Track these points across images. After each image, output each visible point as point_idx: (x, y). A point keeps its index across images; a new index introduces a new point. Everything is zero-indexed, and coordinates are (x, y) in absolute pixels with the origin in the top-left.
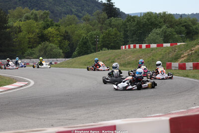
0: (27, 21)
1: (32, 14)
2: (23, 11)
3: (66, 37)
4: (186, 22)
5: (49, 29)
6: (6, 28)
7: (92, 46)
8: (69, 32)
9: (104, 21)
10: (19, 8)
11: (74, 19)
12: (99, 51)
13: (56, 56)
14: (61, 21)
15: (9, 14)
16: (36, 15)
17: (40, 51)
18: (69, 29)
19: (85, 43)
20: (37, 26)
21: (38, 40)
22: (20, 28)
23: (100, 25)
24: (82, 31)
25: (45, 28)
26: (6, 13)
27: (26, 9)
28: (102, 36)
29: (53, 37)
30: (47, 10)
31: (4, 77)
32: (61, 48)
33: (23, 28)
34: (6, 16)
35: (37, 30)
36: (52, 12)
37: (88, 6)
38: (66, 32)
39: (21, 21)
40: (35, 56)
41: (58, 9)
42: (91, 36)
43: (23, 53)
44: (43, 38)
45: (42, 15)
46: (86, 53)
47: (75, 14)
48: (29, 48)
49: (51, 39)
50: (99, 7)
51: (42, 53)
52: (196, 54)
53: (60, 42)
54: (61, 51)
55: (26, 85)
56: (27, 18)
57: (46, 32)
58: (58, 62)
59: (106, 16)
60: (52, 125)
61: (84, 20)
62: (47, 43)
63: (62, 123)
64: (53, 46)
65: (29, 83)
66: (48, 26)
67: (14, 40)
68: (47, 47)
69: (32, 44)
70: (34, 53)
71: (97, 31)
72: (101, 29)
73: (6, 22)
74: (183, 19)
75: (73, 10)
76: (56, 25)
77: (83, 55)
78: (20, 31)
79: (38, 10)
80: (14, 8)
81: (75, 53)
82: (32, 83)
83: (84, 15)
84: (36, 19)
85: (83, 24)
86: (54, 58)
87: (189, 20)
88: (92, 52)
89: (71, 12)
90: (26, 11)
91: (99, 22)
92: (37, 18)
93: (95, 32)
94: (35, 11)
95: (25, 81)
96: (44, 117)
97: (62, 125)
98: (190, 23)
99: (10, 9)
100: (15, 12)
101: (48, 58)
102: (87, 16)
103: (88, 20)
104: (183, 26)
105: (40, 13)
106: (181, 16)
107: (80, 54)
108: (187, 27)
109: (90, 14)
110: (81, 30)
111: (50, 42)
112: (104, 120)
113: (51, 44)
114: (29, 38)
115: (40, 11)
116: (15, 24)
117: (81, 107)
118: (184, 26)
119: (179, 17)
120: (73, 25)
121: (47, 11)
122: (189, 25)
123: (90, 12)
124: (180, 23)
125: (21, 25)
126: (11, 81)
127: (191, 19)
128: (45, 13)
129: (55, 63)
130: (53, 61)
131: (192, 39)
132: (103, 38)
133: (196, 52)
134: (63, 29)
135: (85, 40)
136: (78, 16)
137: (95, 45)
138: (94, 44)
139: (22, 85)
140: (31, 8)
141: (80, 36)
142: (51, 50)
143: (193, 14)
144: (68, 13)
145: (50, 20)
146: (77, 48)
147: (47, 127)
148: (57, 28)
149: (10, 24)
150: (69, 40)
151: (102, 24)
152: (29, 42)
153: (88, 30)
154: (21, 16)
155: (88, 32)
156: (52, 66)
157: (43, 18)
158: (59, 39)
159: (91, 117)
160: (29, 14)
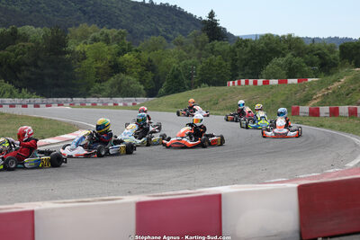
0: (95, 44)
1: (101, 34)
2: (90, 29)
3: (150, 66)
4: (319, 49)
5: (126, 55)
6: (65, 53)
7: (186, 82)
8: (154, 60)
9: (203, 46)
10: (84, 26)
11: (161, 42)
12: (196, 88)
13: (134, 94)
14: (142, 44)
15: (69, 35)
16: (107, 35)
17: (112, 86)
18: (152, 55)
19: (176, 77)
20: (108, 51)
21: (109, 71)
22: (84, 53)
23: (198, 51)
24: (173, 60)
25: (119, 54)
26: (66, 31)
27: (94, 26)
28: (200, 67)
29: (131, 67)
30: (123, 28)
31: (61, 122)
32: (142, 82)
33: (88, 54)
34: (66, 36)
35: (109, 57)
36: (130, 32)
37: (182, 23)
38: (150, 61)
39: (86, 43)
40: (104, 93)
41: (139, 27)
42: (185, 67)
43: (88, 89)
44: (116, 68)
45: (116, 36)
46: (178, 90)
47: (163, 35)
48: (96, 81)
49: (128, 69)
50: (197, 26)
51: (115, 90)
52: (335, 95)
53: (141, 74)
54: (142, 87)
56: (95, 40)
57: (121, 59)
58: (138, 103)
59: (207, 38)
60: (129, 192)
61: (176, 44)
62: (123, 75)
63: (143, 190)
64: (131, 80)
66: (124, 51)
67: (76, 70)
68: (122, 81)
69: (102, 77)
70: (103, 90)
71: (194, 60)
72: (199, 56)
73: (64, 44)
74: (316, 45)
75: (160, 29)
76: (137, 51)
77: (173, 93)
78: (85, 58)
79: (110, 28)
80: (77, 25)
81: (162, 90)
83: (175, 36)
84: (107, 41)
85: (173, 49)
86: (131, 97)
87: (325, 47)
88: (185, 90)
89: (158, 33)
90: (93, 30)
91: (197, 46)
92: (109, 39)
93: (190, 61)
94: (108, 31)
96: (118, 180)
97: (143, 192)
98: (326, 51)
99: (71, 26)
100: (78, 31)
101: (123, 97)
102: (180, 37)
103: (182, 44)
104: (315, 55)
105: (113, 32)
106: (313, 40)
107: (169, 92)
108: (321, 56)
110: (171, 57)
111: (127, 74)
113: (128, 77)
114: (97, 68)
115: (112, 30)
116: (78, 48)
118: (318, 54)
119: (310, 42)
120: (160, 51)
121: (123, 31)
122: (324, 53)
123: (185, 33)
124: (312, 51)
125: (86, 50)
126: (71, 128)
127: (328, 44)
128: (120, 33)
129: (134, 104)
130: (130, 101)
131: (328, 73)
132: (202, 69)
133: (334, 92)
134: (145, 56)
135: (176, 72)
136: (167, 38)
137: (190, 79)
138: (189, 77)
140: (101, 25)
141: (168, 66)
142: (128, 85)
143: (330, 38)
144: (153, 34)
145: (127, 42)
146: (165, 83)
147: (122, 195)
148: (137, 54)
149: (70, 47)
150: (153, 71)
151: (201, 50)
152: (97, 73)
153: (181, 59)
154: (86, 37)
155: (180, 61)
156: (129, 108)
157: (118, 39)
158: (139, 70)
159: (185, 182)
160: (97, 35)
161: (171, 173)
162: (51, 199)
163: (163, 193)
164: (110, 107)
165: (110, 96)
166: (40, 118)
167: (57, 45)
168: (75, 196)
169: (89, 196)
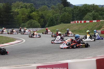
0: (22, 9)
1: (24, 5)
2: (20, 3)
3: (42, 17)
5: (33, 13)
6: (11, 12)
9: (62, 9)
10: (17, 2)
11: (46, 8)
12: (59, 24)
13: (36, 27)
14: (39, 8)
15: (12, 5)
16: (26, 6)
17: (28, 24)
18: (43, 13)
19: (52, 20)
20: (27, 11)
21: (27, 19)
22: (18, 12)
23: (60, 11)
24: (51, 14)
25: (31, 12)
27: (21, 2)
28: (60, 16)
29: (35, 17)
30: (32, 3)
31: (10, 37)
33: (19, 12)
35: (27, 14)
36: (35, 4)
37: (54, 1)
38: (42, 15)
39: (18, 8)
41: (38, 2)
42: (55, 17)
43: (20, 25)
44: (30, 17)
46: (53, 25)
47: (47, 5)
48: (22, 23)
49: (34, 18)
50: (59, 2)
51: (29, 25)
53: (39, 20)
54: (39, 24)
55: (21, 42)
56: (22, 7)
57: (31, 14)
58: (38, 30)
59: (63, 6)
60: (35, 63)
61: (51, 8)
62: (32, 20)
64: (35, 22)
65: (23, 41)
66: (33, 11)
67: (15, 18)
68: (32, 22)
69: (24, 21)
70: (25, 26)
71: (58, 14)
72: (60, 13)
73: (11, 9)
74: (103, 8)
75: (46, 3)
76: (37, 11)
77: (51, 26)
78: (18, 14)
79: (27, 3)
80: (15, 2)
81: (47, 25)
82: (24, 41)
83: (51, 5)
84: (26, 8)
85: (51, 10)
88: (55, 25)
90: (21, 4)
91: (59, 9)
92: (27, 7)
93: (57, 15)
94: (26, 4)
95: (20, 40)
96: (30, 59)
97: (40, 63)
99: (13, 2)
100: (15, 4)
101: (32, 28)
102: (53, 6)
103: (54, 8)
105: (28, 4)
107: (49, 26)
109: (54, 5)
110: (50, 13)
112: (62, 60)
113: (34, 21)
114: (23, 18)
115: (28, 3)
116: (16, 11)
117: (50, 53)
119: (101, 7)
120: (46, 11)
121: (32, 4)
123: (55, 4)
124: (102, 10)
125: (18, 11)
126: (13, 40)
128: (31, 5)
130: (35, 29)
132: (61, 17)
134: (40, 13)
136: (48, 6)
137: (57, 21)
138: (57, 20)
140: (24, 2)
141: (49, 16)
142: (34, 24)
144: (43, 5)
145: (34, 8)
146: (48, 23)
147: (31, 64)
148: (37, 12)
149: (13, 10)
150: (43, 18)
151: (61, 10)
152: (23, 20)
153: (53, 14)
154: (18, 6)
155: (53, 15)
157: (30, 7)
158: (38, 18)
159: (55, 59)
160: (22, 5)
161: (50, 56)
162: (6, 66)
163: (47, 63)
165: (28, 28)
166: (2, 36)
167: (8, 9)
168: (15, 65)
169: (20, 64)
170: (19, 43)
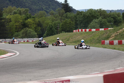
0: (15, 15)
1: (17, 11)
2: (12, 8)
3: (39, 24)
4: (113, 15)
5: (29, 20)
6: (2, 19)
7: (55, 31)
8: (41, 21)
9: (62, 15)
10: (10, 7)
11: (44, 14)
12: (60, 33)
13: (33, 37)
14: (36, 14)
15: (3, 11)
16: (20, 11)
17: (23, 33)
18: (40, 20)
19: (51, 29)
20: (21, 18)
21: (21, 27)
22: (10, 19)
23: (60, 17)
24: (49, 21)
25: (26, 19)
27: (14, 7)
28: (61, 24)
29: (31, 25)
32: (36, 31)
33: (12, 19)
35: (21, 21)
36: (30, 9)
37: (53, 5)
38: (39, 22)
39: (11, 15)
40: (19, 37)
41: (34, 7)
42: (55, 24)
43: (12, 35)
44: (25, 25)
45: (24, 11)
46: (52, 35)
47: (45, 11)
48: (16, 31)
50: (59, 6)
51: (24, 35)
52: (120, 35)
53: (35, 28)
54: (36, 33)
55: (14, 55)
56: (15, 13)
57: (26, 21)
58: (34, 41)
59: (64, 11)
60: (30, 80)
61: (50, 14)
62: (27, 28)
63: (37, 79)
64: (31, 30)
65: (16, 54)
66: (28, 18)
67: (7, 27)
68: (27, 31)
69: (18, 29)
70: (19, 35)
71: (59, 21)
72: (61, 19)
73: (1, 15)
74: (112, 13)
75: (44, 8)
76: (33, 18)
77: (50, 36)
78: (11, 21)
79: (21, 8)
80: (7, 7)
81: (45, 34)
82: (18, 53)
83: (50, 11)
84: (20, 14)
85: (49, 17)
86: (31, 38)
87: (116, 14)
88: (55, 34)
89: (43, 9)
90: (14, 9)
91: (60, 15)
92: (21, 13)
93: (57, 22)
95: (13, 52)
96: (25, 75)
97: (37, 80)
98: (116, 16)
99: (4, 7)
100: (7, 9)
101: (28, 38)
102: (52, 11)
103: (53, 14)
104: (112, 18)
105: (23, 10)
106: (111, 11)
107: (48, 35)
108: (114, 18)
109: (54, 10)
110: (49, 20)
111: (29, 28)
112: (63, 77)
113: (29, 29)
114: (16, 25)
115: (23, 8)
116: (7, 17)
117: (48, 68)
118: (113, 17)
119: (109, 12)
120: (43, 17)
121: (27, 9)
122: (116, 17)
123: (54, 9)
124: (110, 16)
125: (11, 18)
126: (5, 52)
127: (117, 13)
128: (26, 10)
129: (32, 41)
130: (31, 40)
131: (117, 25)
132: (62, 25)
133: (120, 34)
134: (37, 20)
135: (51, 27)
136: (47, 12)
138: (57, 29)
139: (12, 55)
140: (17, 7)
141: (47, 24)
142: (30, 33)
143: (118, 10)
144: (40, 10)
145: (29, 14)
146: (46, 32)
148: (33, 19)
149: (4, 17)
150: (41, 26)
151: (62, 16)
152: (16, 28)
154: (11, 12)
155: (53, 22)
156: (30, 43)
157: (25, 13)
158: (35, 26)
159: (55, 75)
160: (16, 11)
164: (22, 43)
165: (22, 38)
170: (11, 56)
